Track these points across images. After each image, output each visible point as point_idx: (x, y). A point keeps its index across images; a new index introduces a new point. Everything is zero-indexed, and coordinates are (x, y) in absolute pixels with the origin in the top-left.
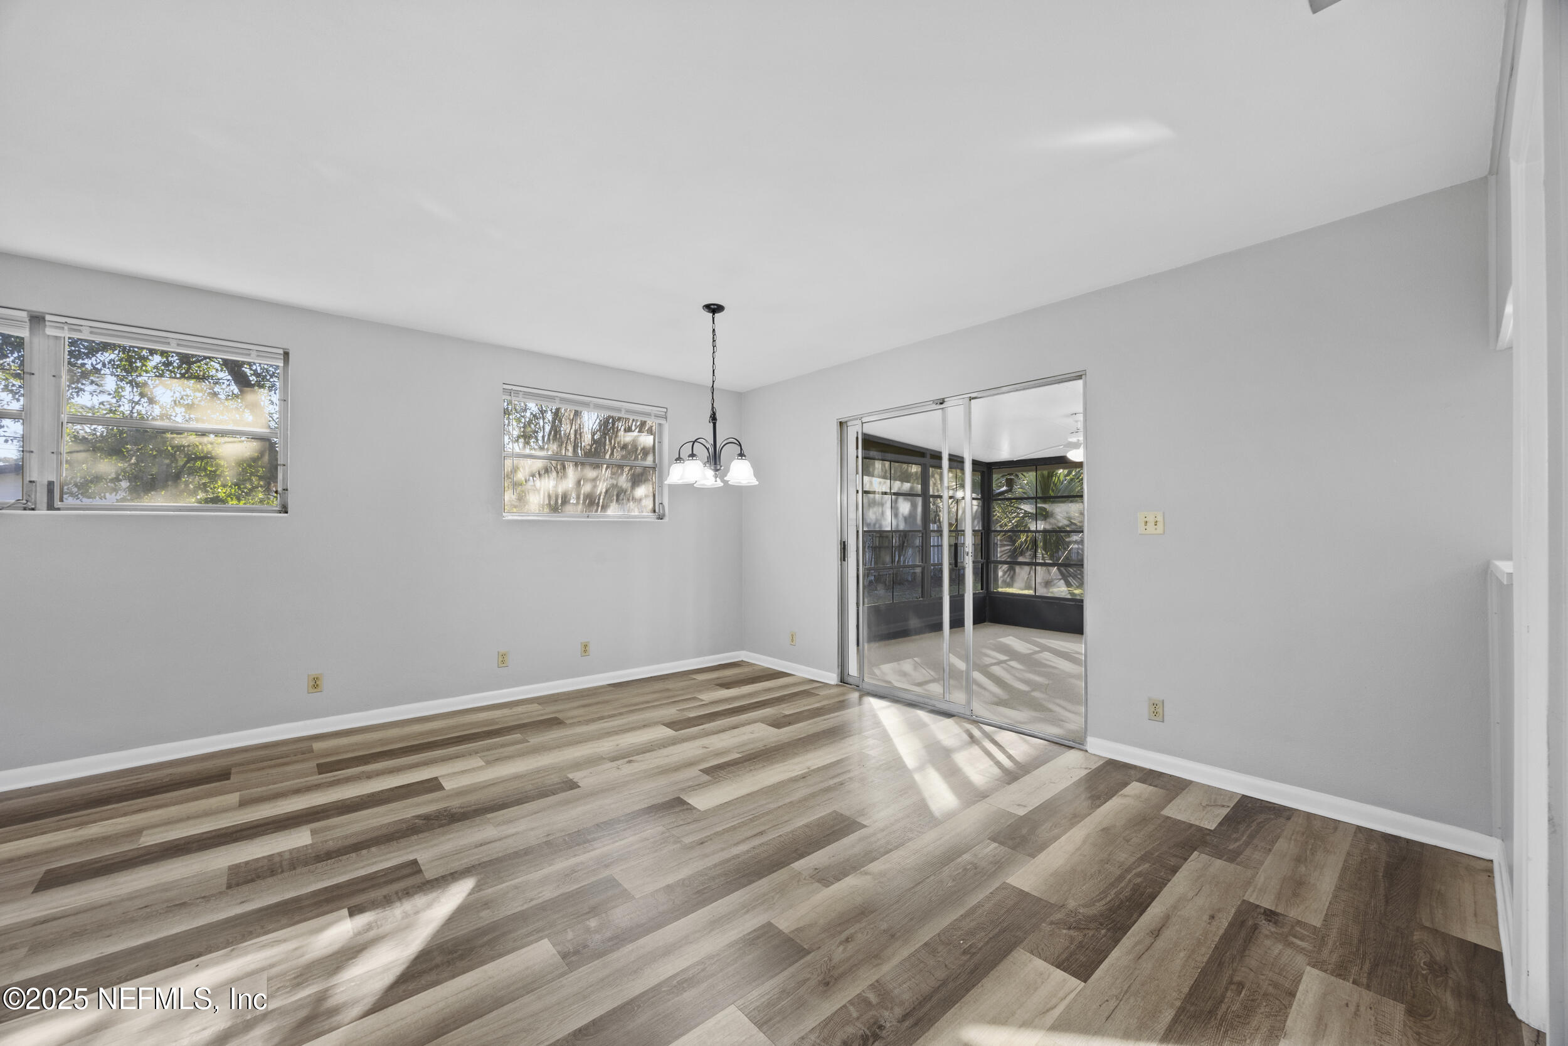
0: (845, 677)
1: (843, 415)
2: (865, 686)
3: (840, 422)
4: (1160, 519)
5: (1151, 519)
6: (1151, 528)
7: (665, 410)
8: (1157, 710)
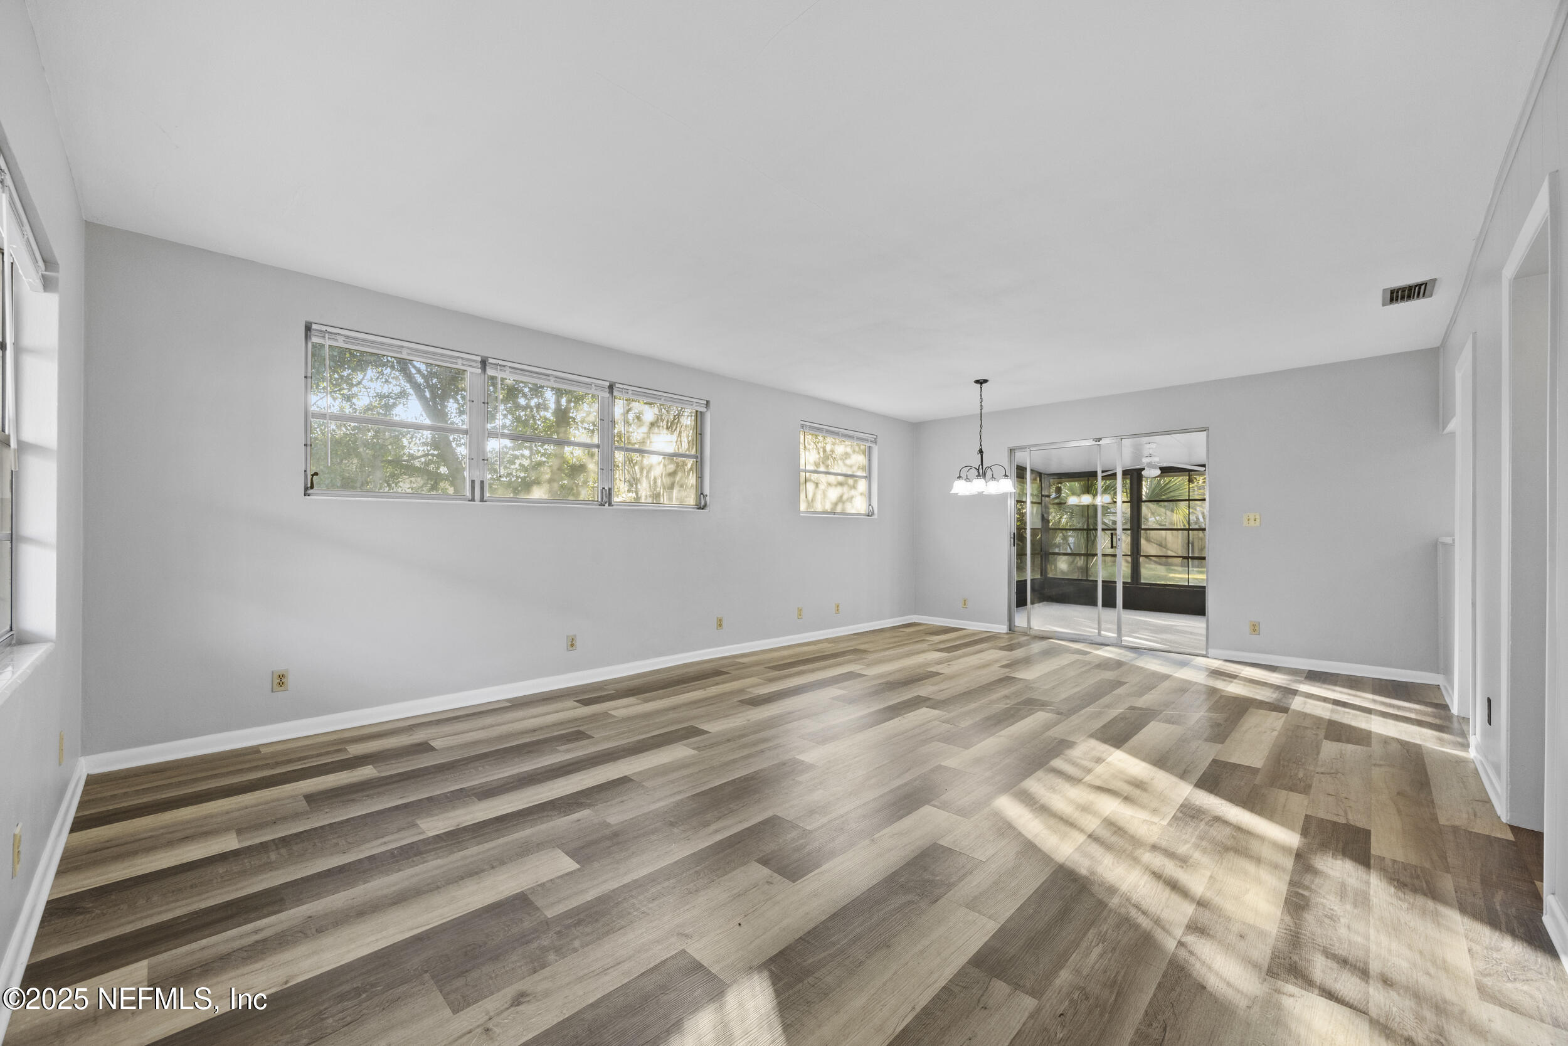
0: (1013, 628)
1: (1012, 445)
2: (1032, 632)
3: (1010, 450)
4: (1258, 517)
5: (1252, 517)
6: (1252, 523)
7: (875, 437)
8: (1255, 628)
